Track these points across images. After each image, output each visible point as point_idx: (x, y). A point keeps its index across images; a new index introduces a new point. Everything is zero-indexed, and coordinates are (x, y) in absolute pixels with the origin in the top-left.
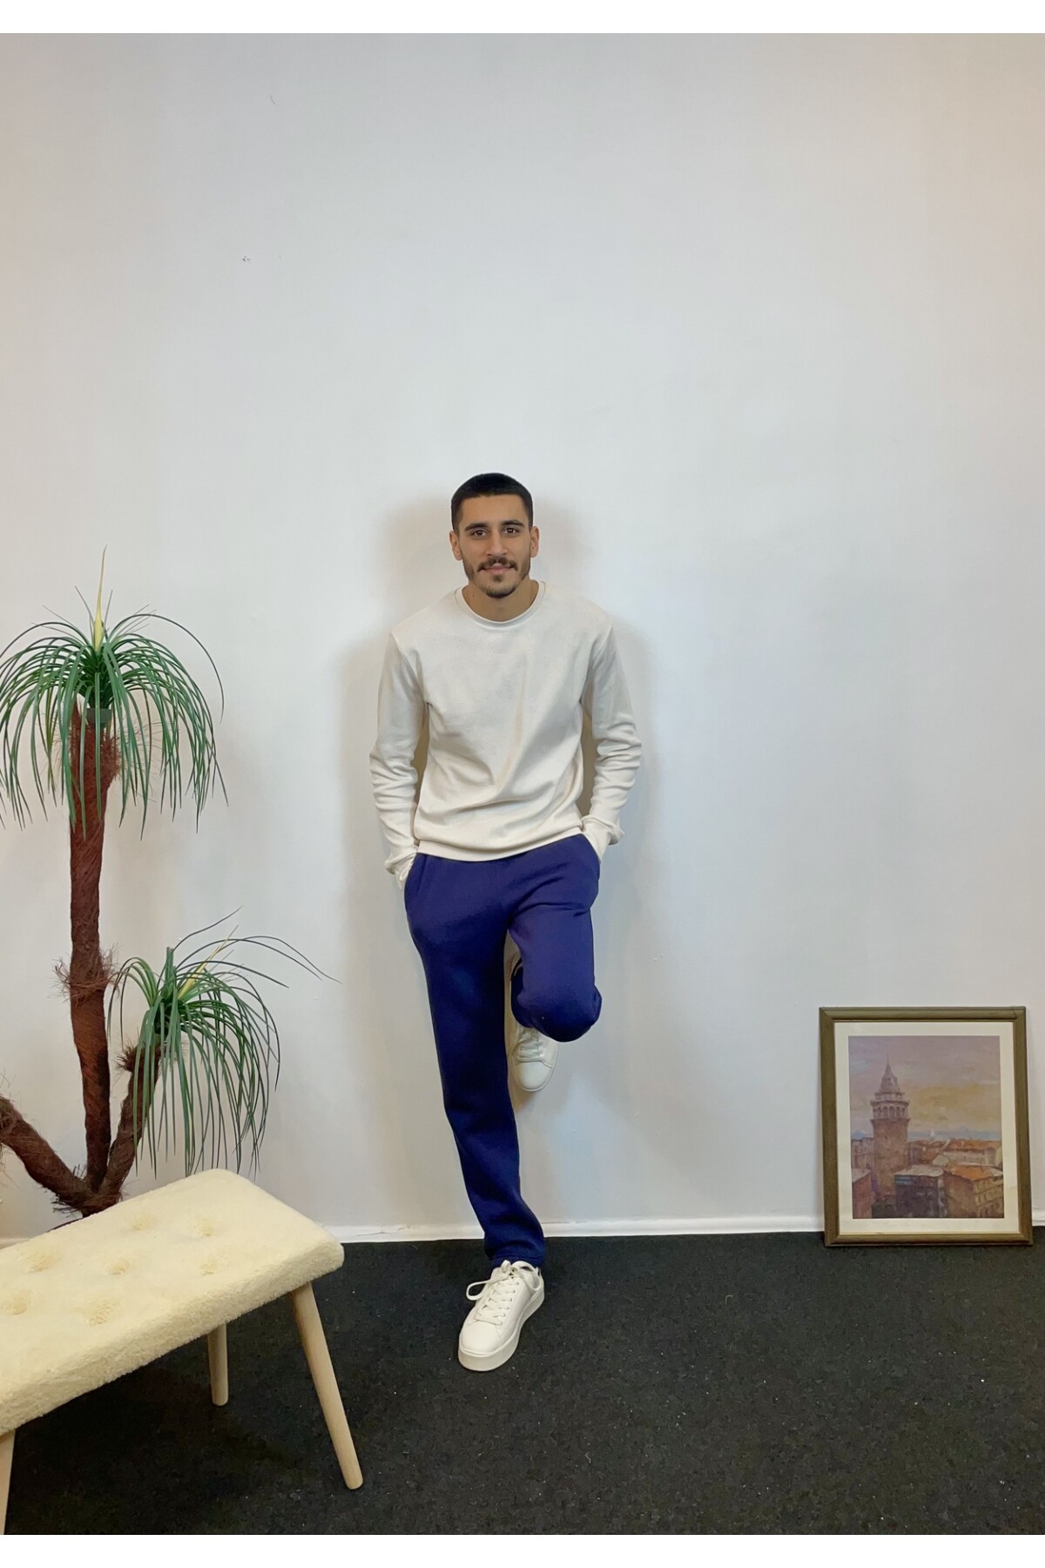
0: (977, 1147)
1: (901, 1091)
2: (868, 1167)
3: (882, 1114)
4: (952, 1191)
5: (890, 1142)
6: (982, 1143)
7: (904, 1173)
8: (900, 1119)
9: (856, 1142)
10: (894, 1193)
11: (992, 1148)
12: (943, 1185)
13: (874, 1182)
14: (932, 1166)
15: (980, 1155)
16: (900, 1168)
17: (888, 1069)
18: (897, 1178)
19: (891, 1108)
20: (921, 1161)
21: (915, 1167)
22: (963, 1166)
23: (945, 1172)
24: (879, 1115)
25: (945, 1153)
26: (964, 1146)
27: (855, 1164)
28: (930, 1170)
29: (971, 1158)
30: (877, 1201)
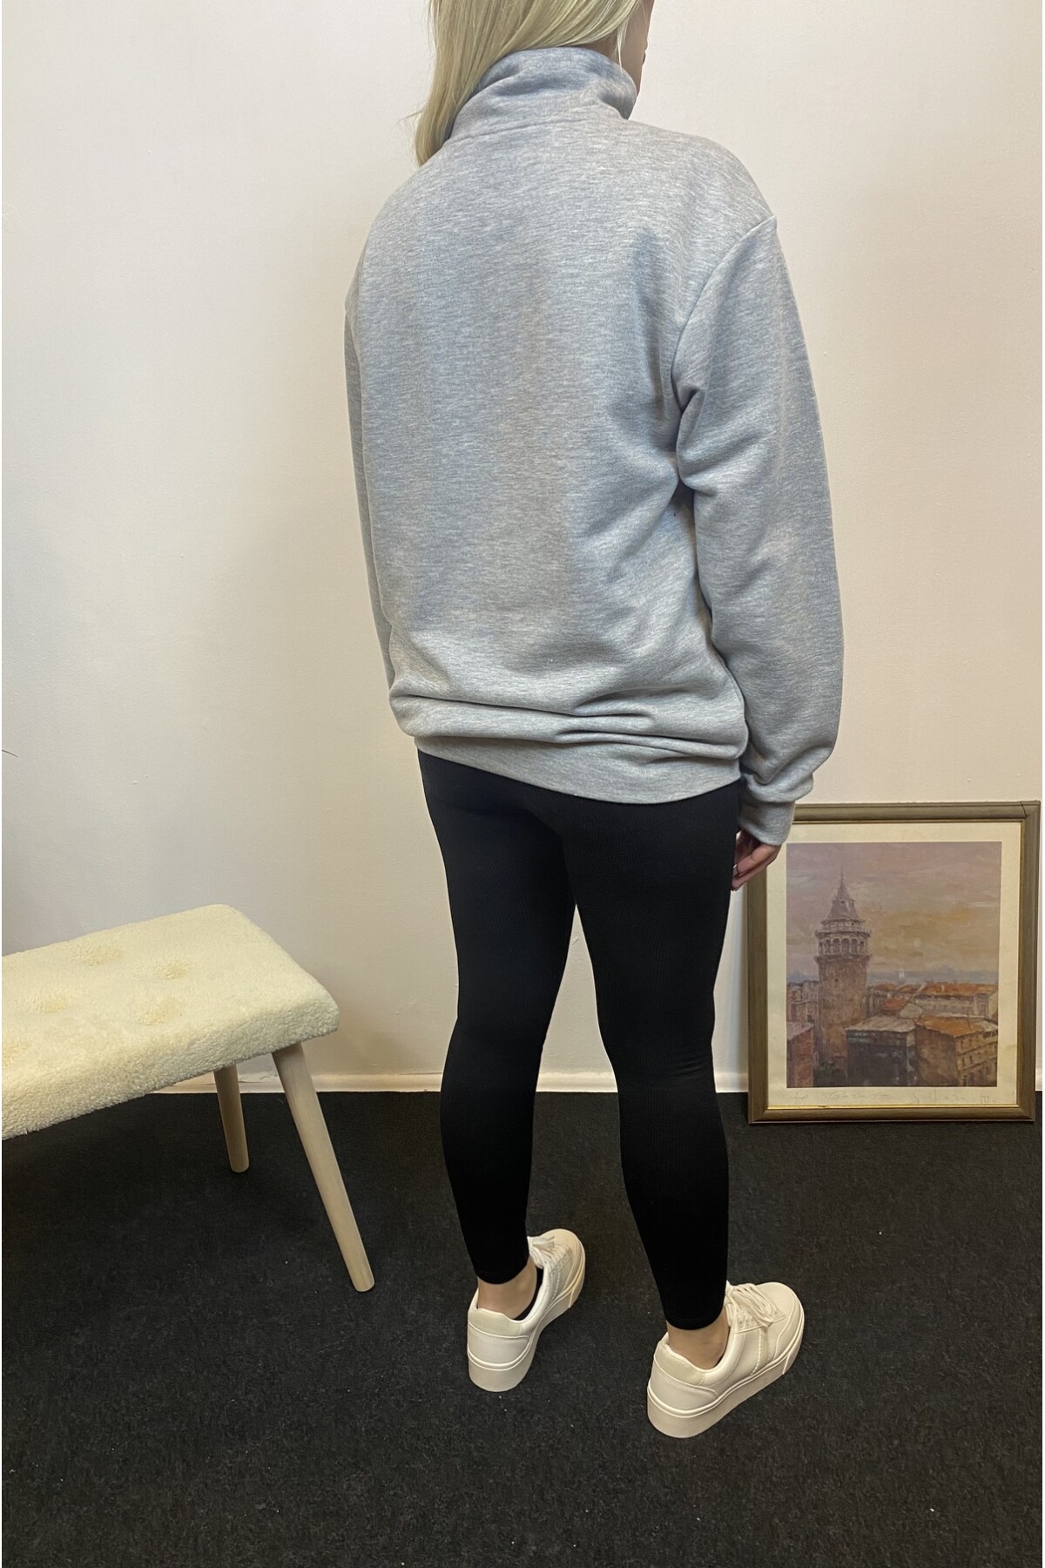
0: (961, 993)
1: (861, 917)
2: (810, 1020)
3: (832, 947)
4: (926, 1052)
5: (841, 985)
6: (968, 987)
7: (858, 1027)
8: (858, 956)
9: (795, 988)
10: (845, 1054)
11: (984, 993)
12: (914, 1043)
13: (817, 1039)
14: (899, 1018)
15: (967, 1004)
16: (855, 1021)
17: (842, 888)
18: (851, 1034)
19: (846, 941)
20: (884, 1012)
21: (875, 1019)
22: (941, 1018)
23: (916, 1025)
24: (828, 951)
25: (917, 1002)
26: (946, 991)
27: (792, 1017)
28: (896, 1023)
29: (954, 1007)
30: (822, 1064)
